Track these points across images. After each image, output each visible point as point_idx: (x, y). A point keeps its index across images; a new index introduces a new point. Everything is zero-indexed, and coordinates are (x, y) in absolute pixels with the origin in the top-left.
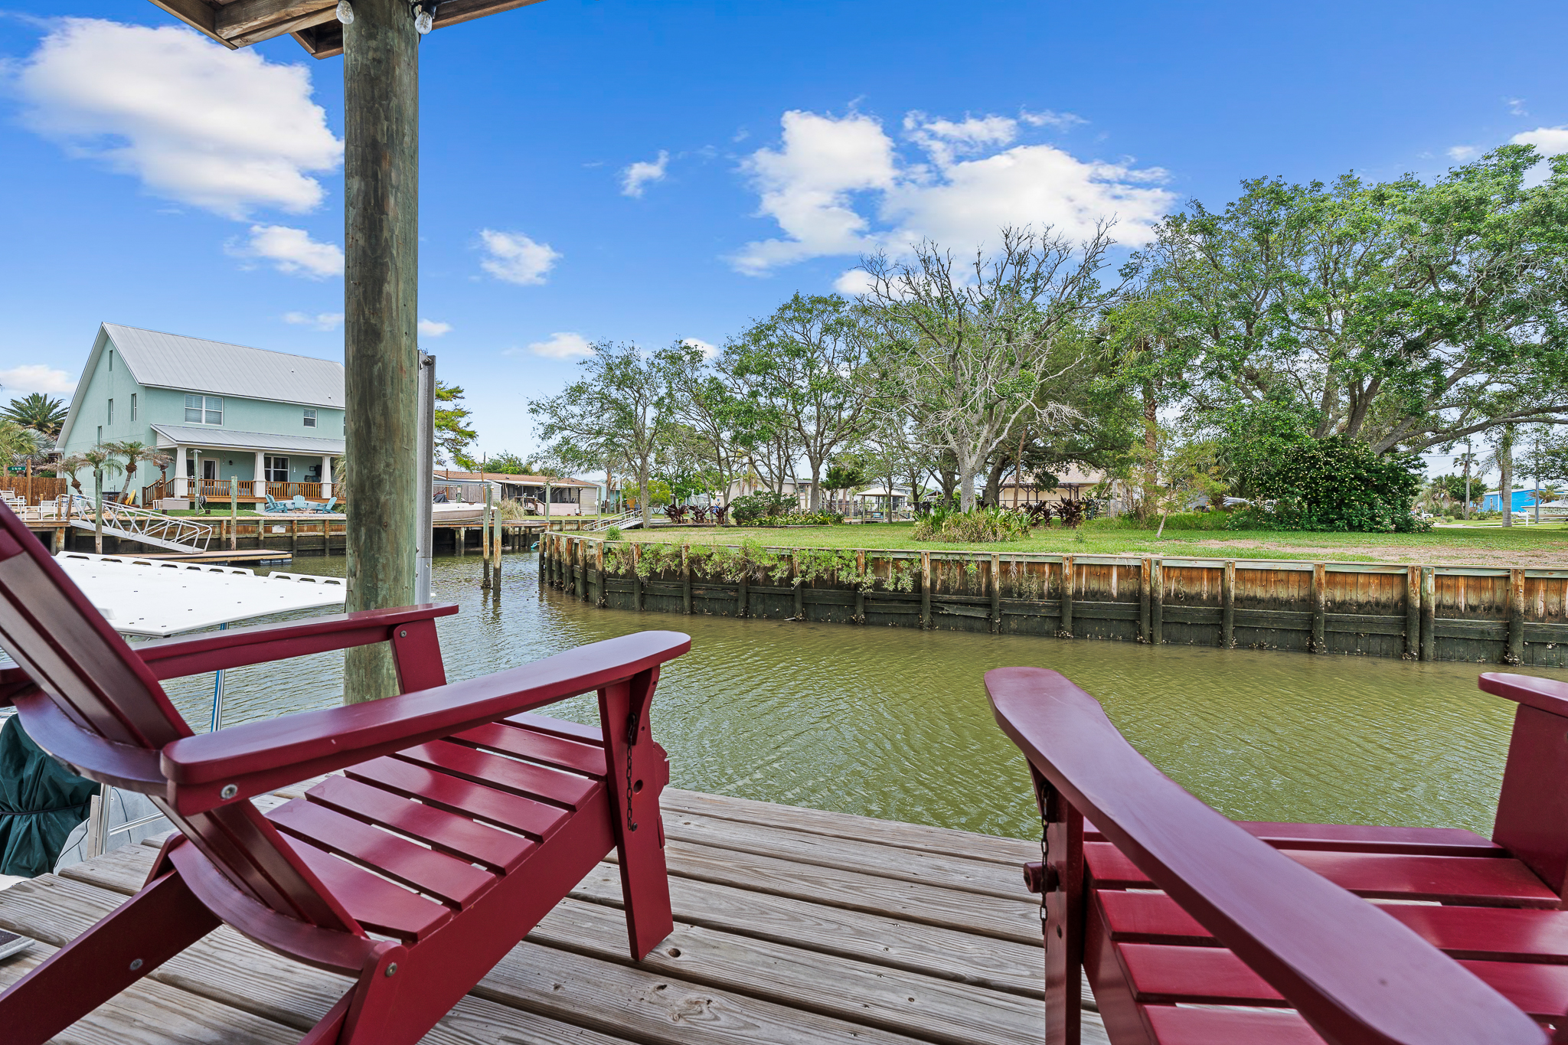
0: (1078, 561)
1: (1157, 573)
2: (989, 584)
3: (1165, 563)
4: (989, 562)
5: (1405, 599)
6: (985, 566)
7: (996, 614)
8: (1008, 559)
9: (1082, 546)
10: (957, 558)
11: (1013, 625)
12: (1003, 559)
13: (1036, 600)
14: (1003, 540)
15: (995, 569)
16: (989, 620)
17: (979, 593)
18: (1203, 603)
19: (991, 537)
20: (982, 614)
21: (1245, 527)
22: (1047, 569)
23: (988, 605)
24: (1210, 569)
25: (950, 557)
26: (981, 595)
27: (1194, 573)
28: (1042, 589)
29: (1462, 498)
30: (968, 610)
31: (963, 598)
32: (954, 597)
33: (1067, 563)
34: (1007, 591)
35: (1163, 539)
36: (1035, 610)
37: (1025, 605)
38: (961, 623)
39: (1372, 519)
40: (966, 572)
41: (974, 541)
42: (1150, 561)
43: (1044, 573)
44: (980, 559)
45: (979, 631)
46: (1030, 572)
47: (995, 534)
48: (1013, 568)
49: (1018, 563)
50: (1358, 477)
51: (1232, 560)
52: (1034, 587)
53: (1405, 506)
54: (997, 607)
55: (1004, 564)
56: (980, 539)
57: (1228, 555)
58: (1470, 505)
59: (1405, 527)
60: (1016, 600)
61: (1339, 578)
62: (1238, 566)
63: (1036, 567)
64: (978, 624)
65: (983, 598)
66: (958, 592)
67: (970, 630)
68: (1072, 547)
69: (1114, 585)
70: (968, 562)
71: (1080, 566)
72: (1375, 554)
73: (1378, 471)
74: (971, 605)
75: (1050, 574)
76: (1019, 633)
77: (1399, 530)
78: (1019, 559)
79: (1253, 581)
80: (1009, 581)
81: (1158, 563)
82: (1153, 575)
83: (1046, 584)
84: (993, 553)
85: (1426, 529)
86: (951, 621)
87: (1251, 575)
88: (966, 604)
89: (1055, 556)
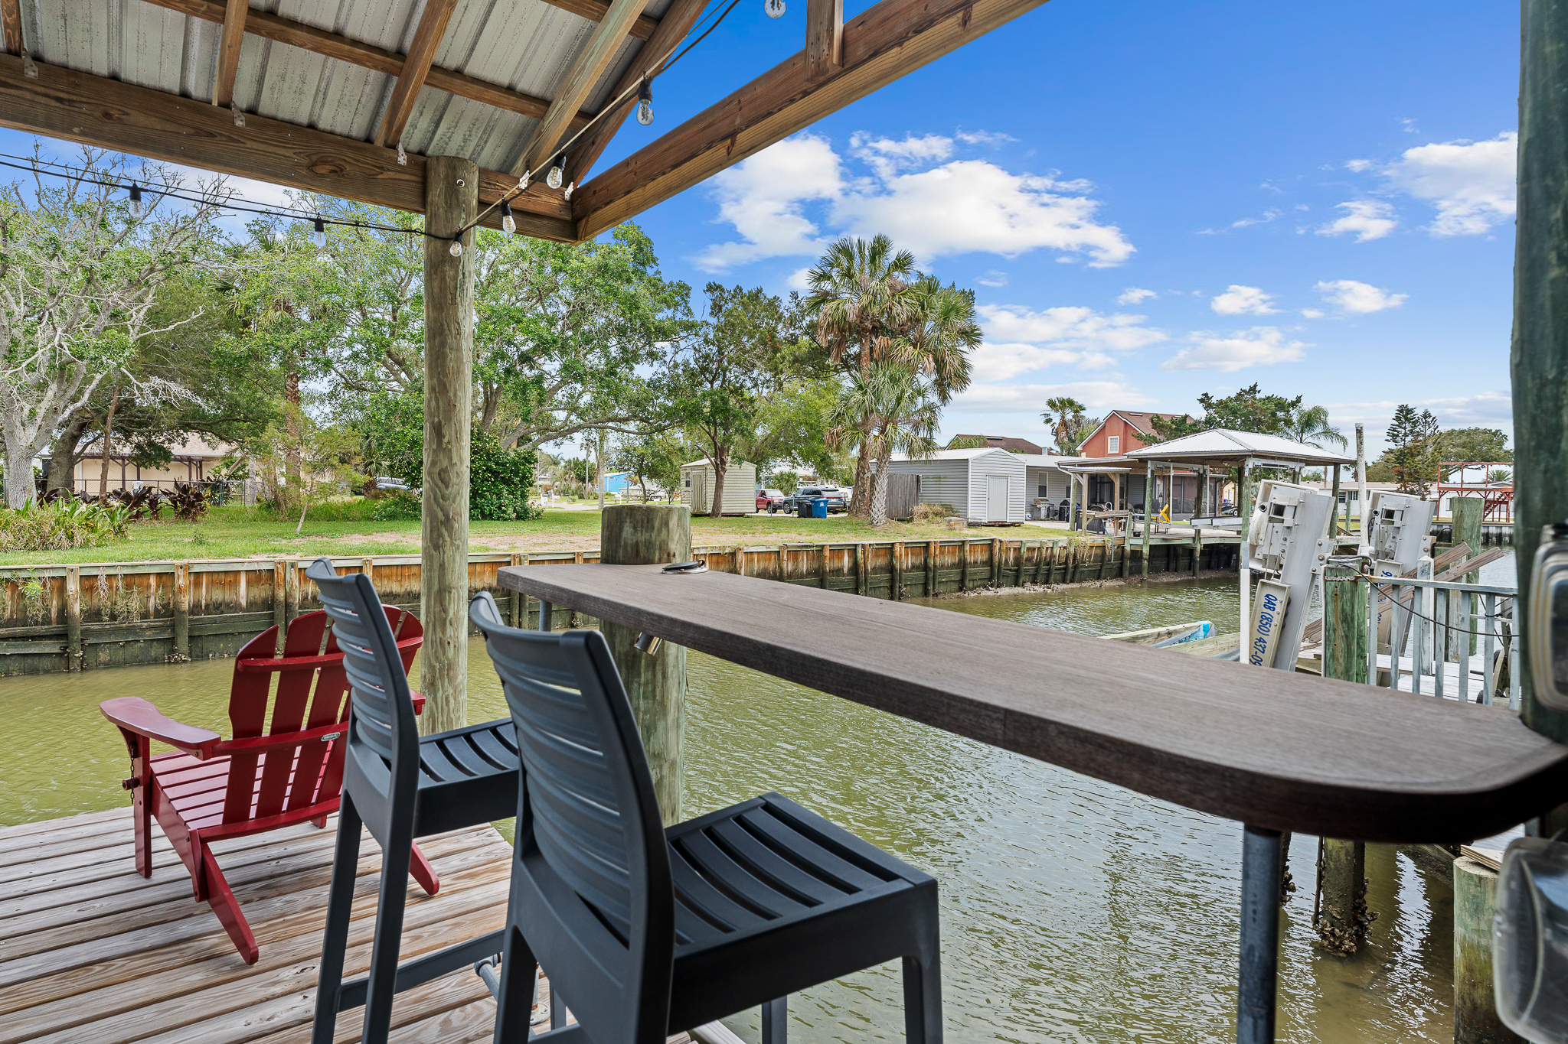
0: (196, 569)
1: (293, 576)
2: (63, 609)
3: (302, 565)
4: (64, 579)
6: (56, 584)
7: (76, 646)
8: (94, 572)
9: (202, 549)
11: (104, 656)
12: (85, 572)
13: (137, 622)
14: (85, 544)
15: (73, 587)
16: (64, 655)
17: (47, 620)
19: (65, 542)
20: (52, 647)
22: (153, 581)
23: (63, 636)
26: (50, 623)
28: (146, 607)
29: (583, 480)
30: (29, 646)
31: (19, 630)
32: (3, 631)
33: (181, 572)
34: (93, 615)
35: (304, 535)
36: (136, 634)
37: (122, 629)
38: (15, 664)
39: (499, 508)
40: (22, 595)
41: (34, 549)
42: (284, 564)
43: (149, 586)
44: (47, 574)
45: (47, 672)
46: (128, 587)
47: (71, 537)
48: (102, 582)
49: (109, 576)
50: (489, 469)
51: (369, 557)
52: (135, 604)
53: (524, 496)
54: (77, 635)
55: (88, 583)
56: (45, 546)
57: (368, 552)
58: (589, 486)
59: (522, 515)
60: (107, 624)
62: (376, 563)
63: (137, 580)
64: (46, 663)
65: (54, 627)
66: (8, 624)
67: (33, 672)
68: (188, 551)
69: (243, 593)
70: (27, 580)
71: (198, 574)
72: (491, 545)
74: (33, 638)
75: (158, 586)
76: (109, 665)
77: (519, 518)
78: (112, 572)
79: (389, 577)
80: (95, 601)
81: (293, 565)
82: (288, 578)
83: (152, 600)
84: (69, 566)
85: (538, 516)
87: (387, 571)
88: (24, 638)
89: (164, 565)
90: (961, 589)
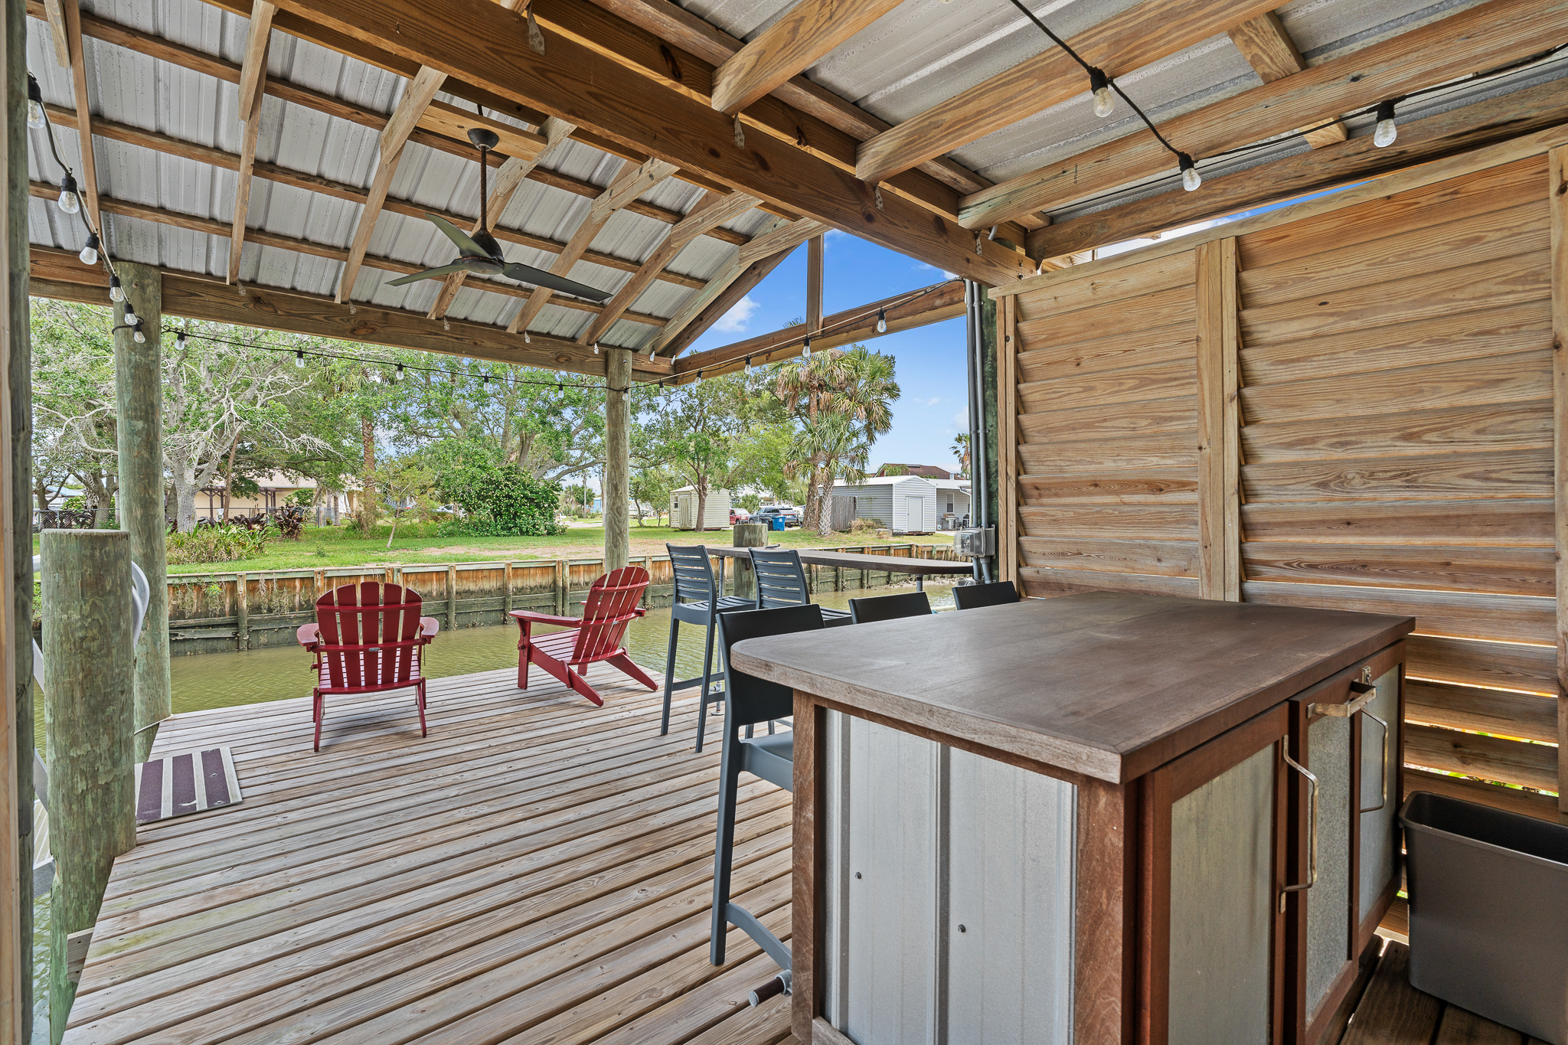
0: (329, 574)
1: (399, 579)
2: (235, 604)
3: (405, 570)
4: (235, 582)
5: (555, 582)
6: (229, 586)
7: (245, 631)
8: (256, 578)
9: (325, 560)
10: (194, 580)
11: (263, 639)
12: (250, 578)
13: (287, 613)
14: (240, 558)
15: (242, 588)
16: (236, 639)
17: (222, 614)
18: (433, 599)
19: (225, 556)
20: (227, 633)
21: (451, 534)
22: (298, 583)
23: (235, 624)
24: (438, 572)
25: (185, 581)
26: (224, 615)
27: (427, 577)
28: (293, 603)
30: (210, 632)
31: (203, 621)
32: (191, 622)
33: (319, 577)
34: (256, 609)
35: (394, 549)
36: (286, 623)
37: (276, 619)
38: (200, 646)
39: (534, 526)
40: (205, 595)
41: (203, 562)
42: (392, 570)
43: (295, 587)
44: (223, 579)
45: (223, 651)
46: (280, 588)
47: (229, 553)
48: (262, 585)
49: (267, 580)
50: (525, 497)
51: (453, 564)
52: (285, 601)
53: (551, 516)
54: (244, 624)
55: (252, 585)
56: (211, 559)
57: (449, 560)
59: (552, 532)
60: (266, 616)
61: (520, 572)
62: (458, 568)
63: (286, 583)
64: (222, 645)
65: (228, 618)
66: (195, 616)
67: (214, 651)
68: (316, 561)
70: (208, 584)
71: (330, 578)
72: (538, 554)
73: (537, 493)
74: (213, 626)
75: (301, 587)
76: (267, 646)
77: (549, 534)
78: (269, 577)
79: (467, 579)
80: (257, 599)
81: (399, 571)
82: (395, 580)
83: (297, 597)
84: (239, 573)
85: (563, 532)
86: (188, 646)
87: (466, 574)
88: (207, 626)
89: (305, 571)
90: (888, 583)
